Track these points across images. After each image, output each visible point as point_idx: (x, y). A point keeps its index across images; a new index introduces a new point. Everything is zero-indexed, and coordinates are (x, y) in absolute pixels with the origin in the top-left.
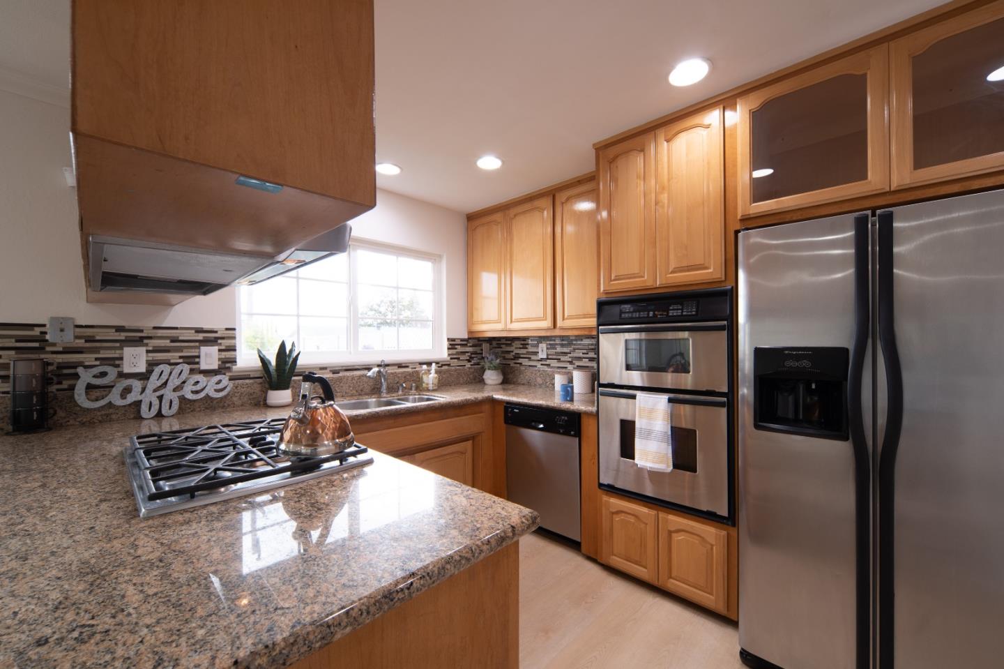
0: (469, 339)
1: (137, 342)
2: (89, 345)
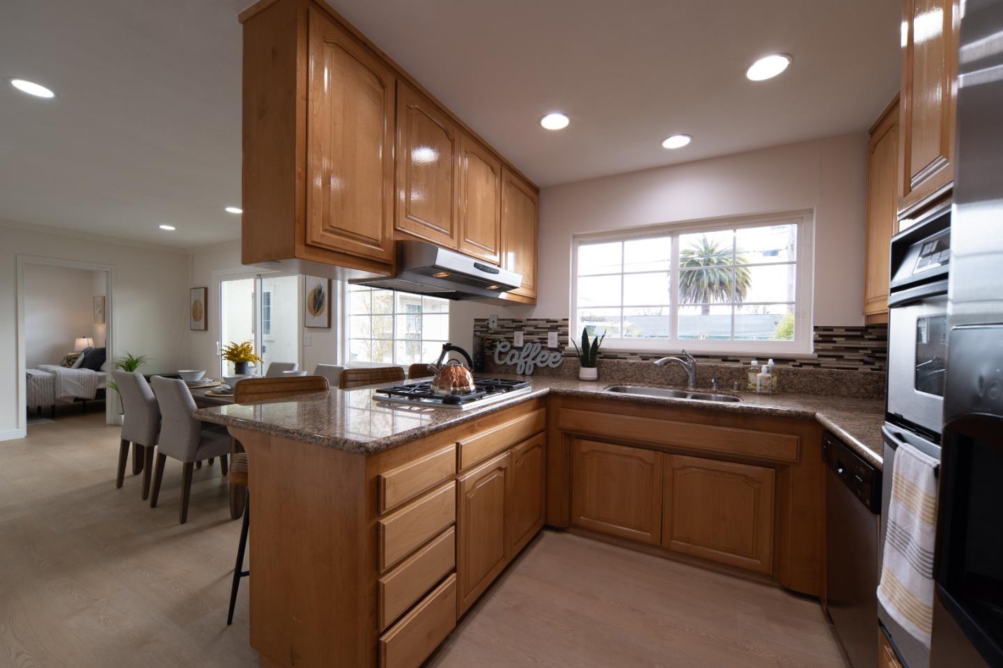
1: (519, 328)
2: (502, 330)
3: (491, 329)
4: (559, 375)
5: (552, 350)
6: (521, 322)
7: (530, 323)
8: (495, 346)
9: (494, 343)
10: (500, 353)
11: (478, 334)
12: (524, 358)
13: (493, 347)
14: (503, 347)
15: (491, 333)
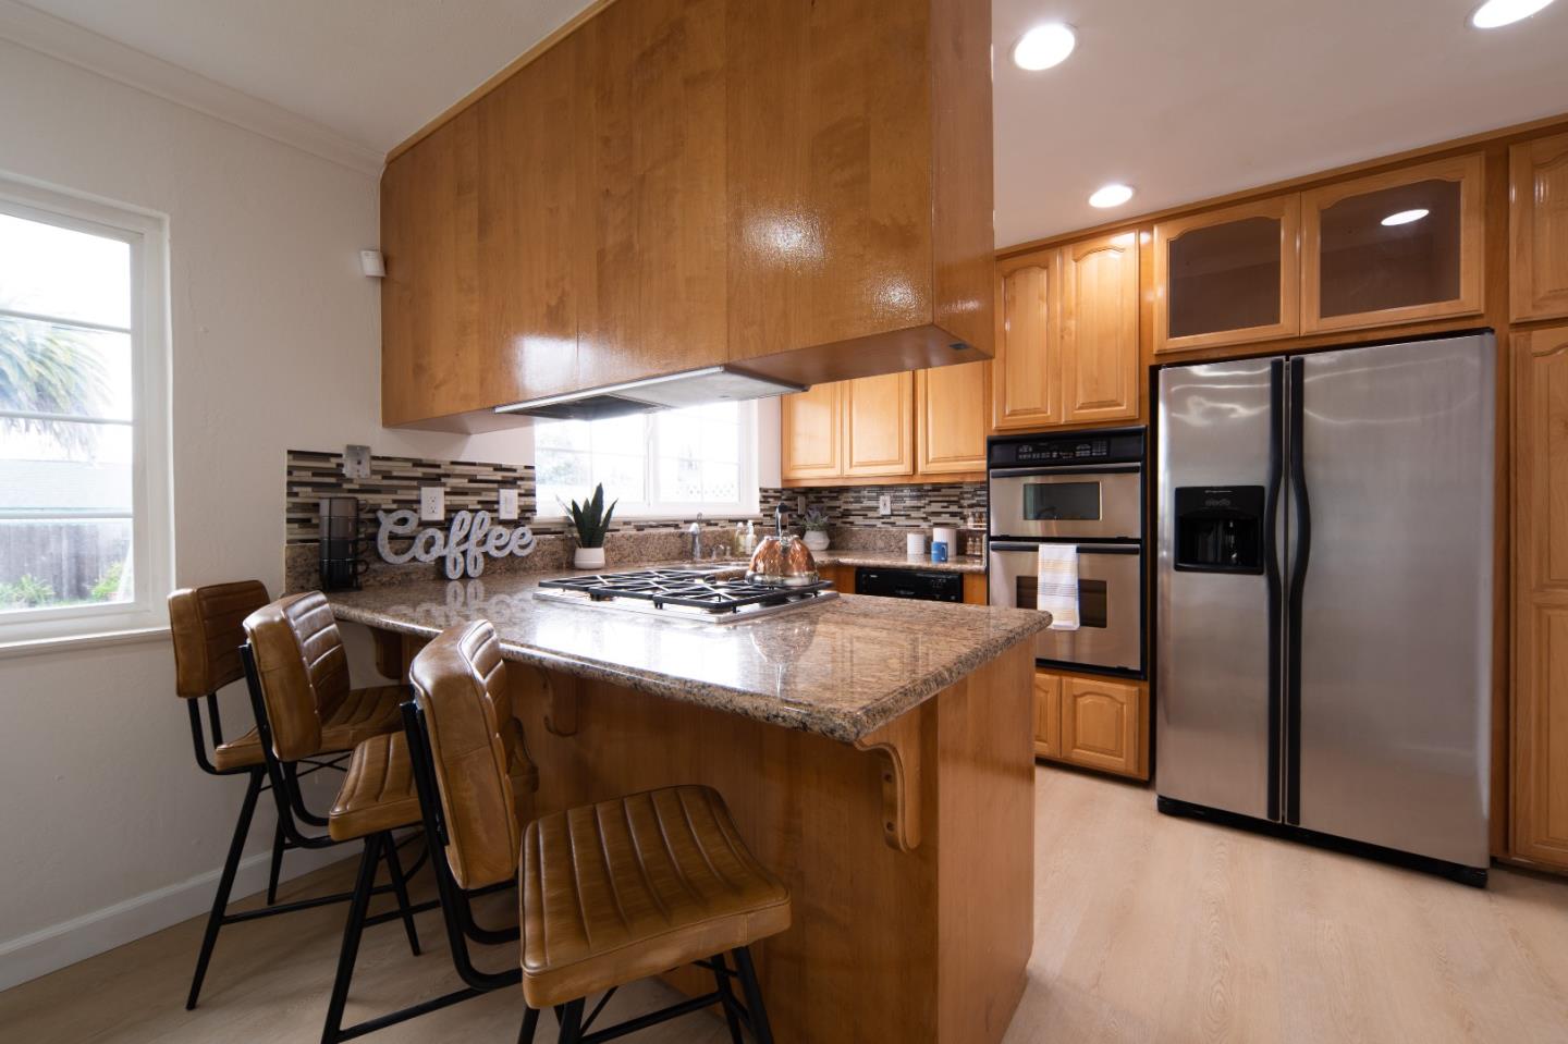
0: (783, 489)
1: (435, 480)
2: (386, 482)
3: (350, 481)
5: (511, 523)
6: (438, 466)
7: (459, 469)
8: (377, 523)
9: (371, 515)
11: (302, 490)
13: (367, 522)
15: (350, 491)
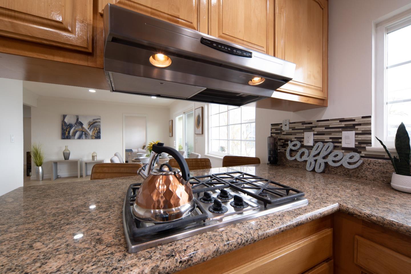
1: (310, 129)
2: (293, 131)
3: (284, 131)
4: (357, 177)
5: (348, 150)
6: (311, 123)
7: (320, 123)
8: (287, 145)
9: (287, 143)
10: (291, 150)
11: (274, 135)
12: (315, 156)
13: (285, 145)
14: (294, 145)
15: (284, 135)
